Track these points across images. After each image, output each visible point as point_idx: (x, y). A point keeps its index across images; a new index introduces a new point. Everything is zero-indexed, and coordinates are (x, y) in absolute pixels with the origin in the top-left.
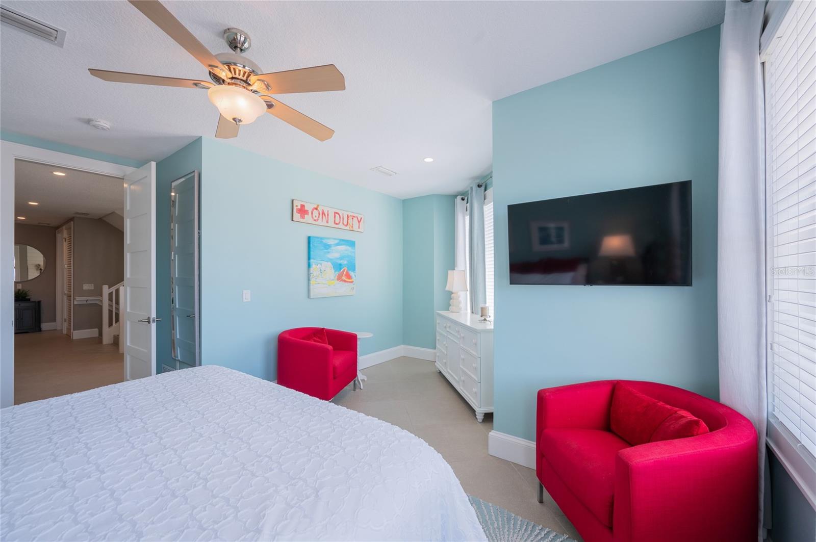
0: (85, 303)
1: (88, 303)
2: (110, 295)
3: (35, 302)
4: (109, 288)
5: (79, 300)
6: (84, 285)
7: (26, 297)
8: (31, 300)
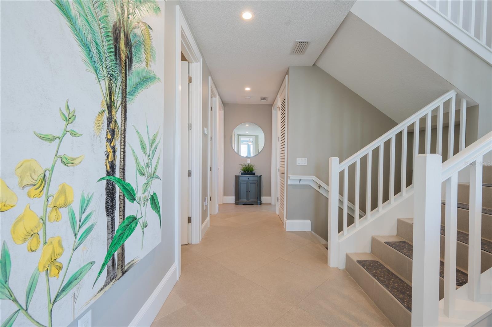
0: (298, 183)
1: (302, 183)
2: (342, 174)
3: (258, 176)
4: (340, 162)
5: (293, 179)
6: (297, 159)
7: (252, 171)
8: (256, 174)
